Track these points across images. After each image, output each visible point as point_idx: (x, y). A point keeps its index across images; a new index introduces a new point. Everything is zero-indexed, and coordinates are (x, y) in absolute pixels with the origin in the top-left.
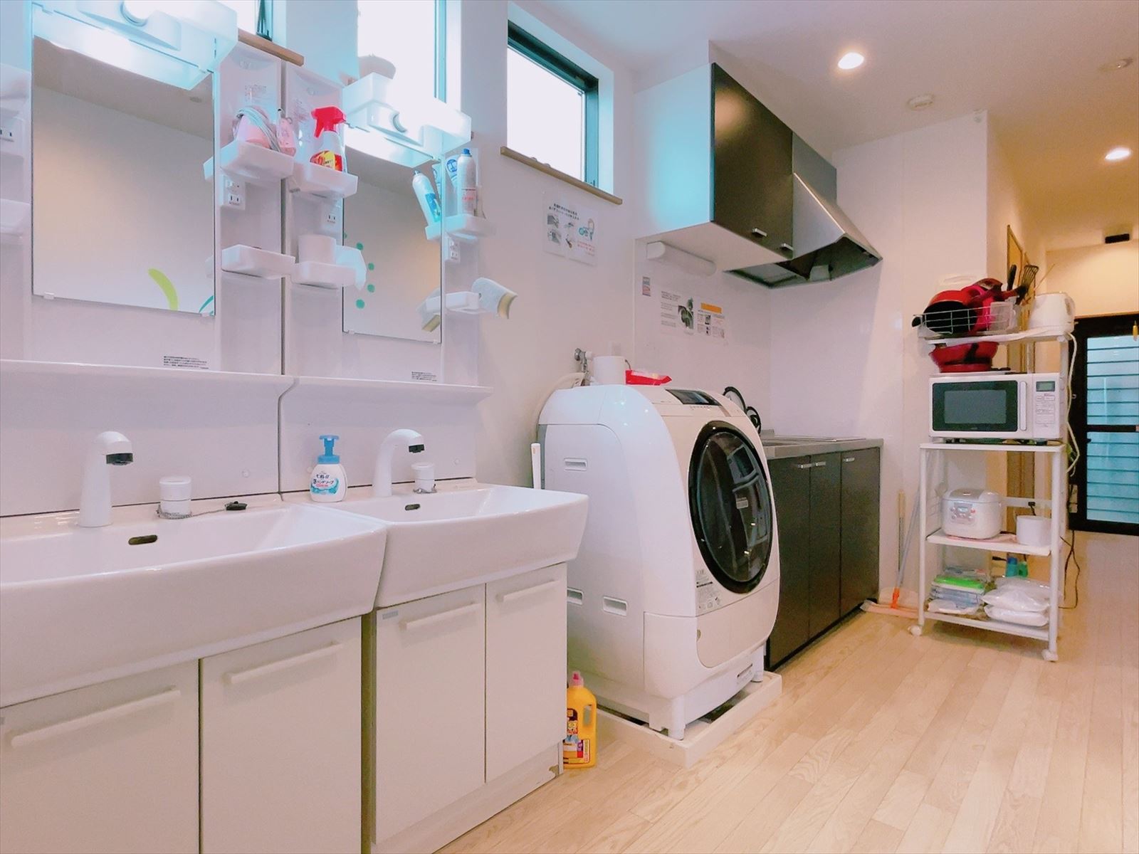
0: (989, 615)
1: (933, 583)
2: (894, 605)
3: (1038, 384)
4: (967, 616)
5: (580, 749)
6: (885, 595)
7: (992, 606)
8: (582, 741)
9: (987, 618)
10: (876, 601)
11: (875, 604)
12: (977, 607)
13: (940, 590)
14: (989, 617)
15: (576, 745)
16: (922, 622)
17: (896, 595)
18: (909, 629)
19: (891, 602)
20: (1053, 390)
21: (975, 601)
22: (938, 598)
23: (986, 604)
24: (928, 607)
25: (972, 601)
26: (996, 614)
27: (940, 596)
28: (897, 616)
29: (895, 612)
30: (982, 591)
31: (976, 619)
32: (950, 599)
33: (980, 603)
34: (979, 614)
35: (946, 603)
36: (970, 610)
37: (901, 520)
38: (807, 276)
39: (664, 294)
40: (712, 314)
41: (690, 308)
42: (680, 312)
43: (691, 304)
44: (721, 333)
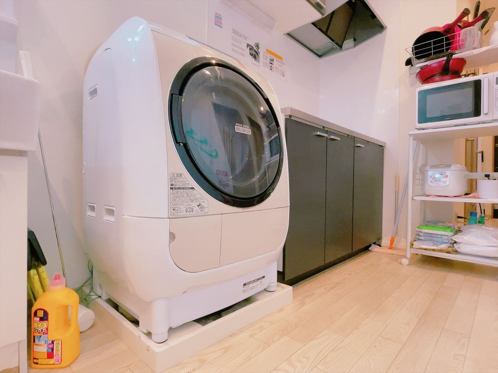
0: (457, 250)
1: (417, 229)
2: (391, 248)
3: (497, 79)
4: (441, 251)
5: (50, 350)
6: (385, 241)
7: (460, 243)
8: (53, 342)
9: (456, 252)
10: (380, 246)
11: (380, 247)
12: (449, 245)
13: (422, 234)
14: (457, 251)
15: (46, 345)
16: (409, 255)
17: (392, 241)
18: (399, 261)
19: (389, 245)
21: (447, 241)
22: (420, 240)
23: (455, 242)
24: (413, 245)
25: (444, 241)
26: (462, 248)
27: (422, 238)
28: (393, 254)
29: (391, 251)
30: (452, 234)
31: (448, 252)
32: (429, 240)
33: (450, 242)
34: (450, 249)
35: (426, 242)
36: (443, 246)
37: (397, 193)
38: (341, 47)
39: (234, 31)
40: (275, 59)
41: (257, 48)
42: (249, 48)
43: (257, 46)
44: (282, 73)
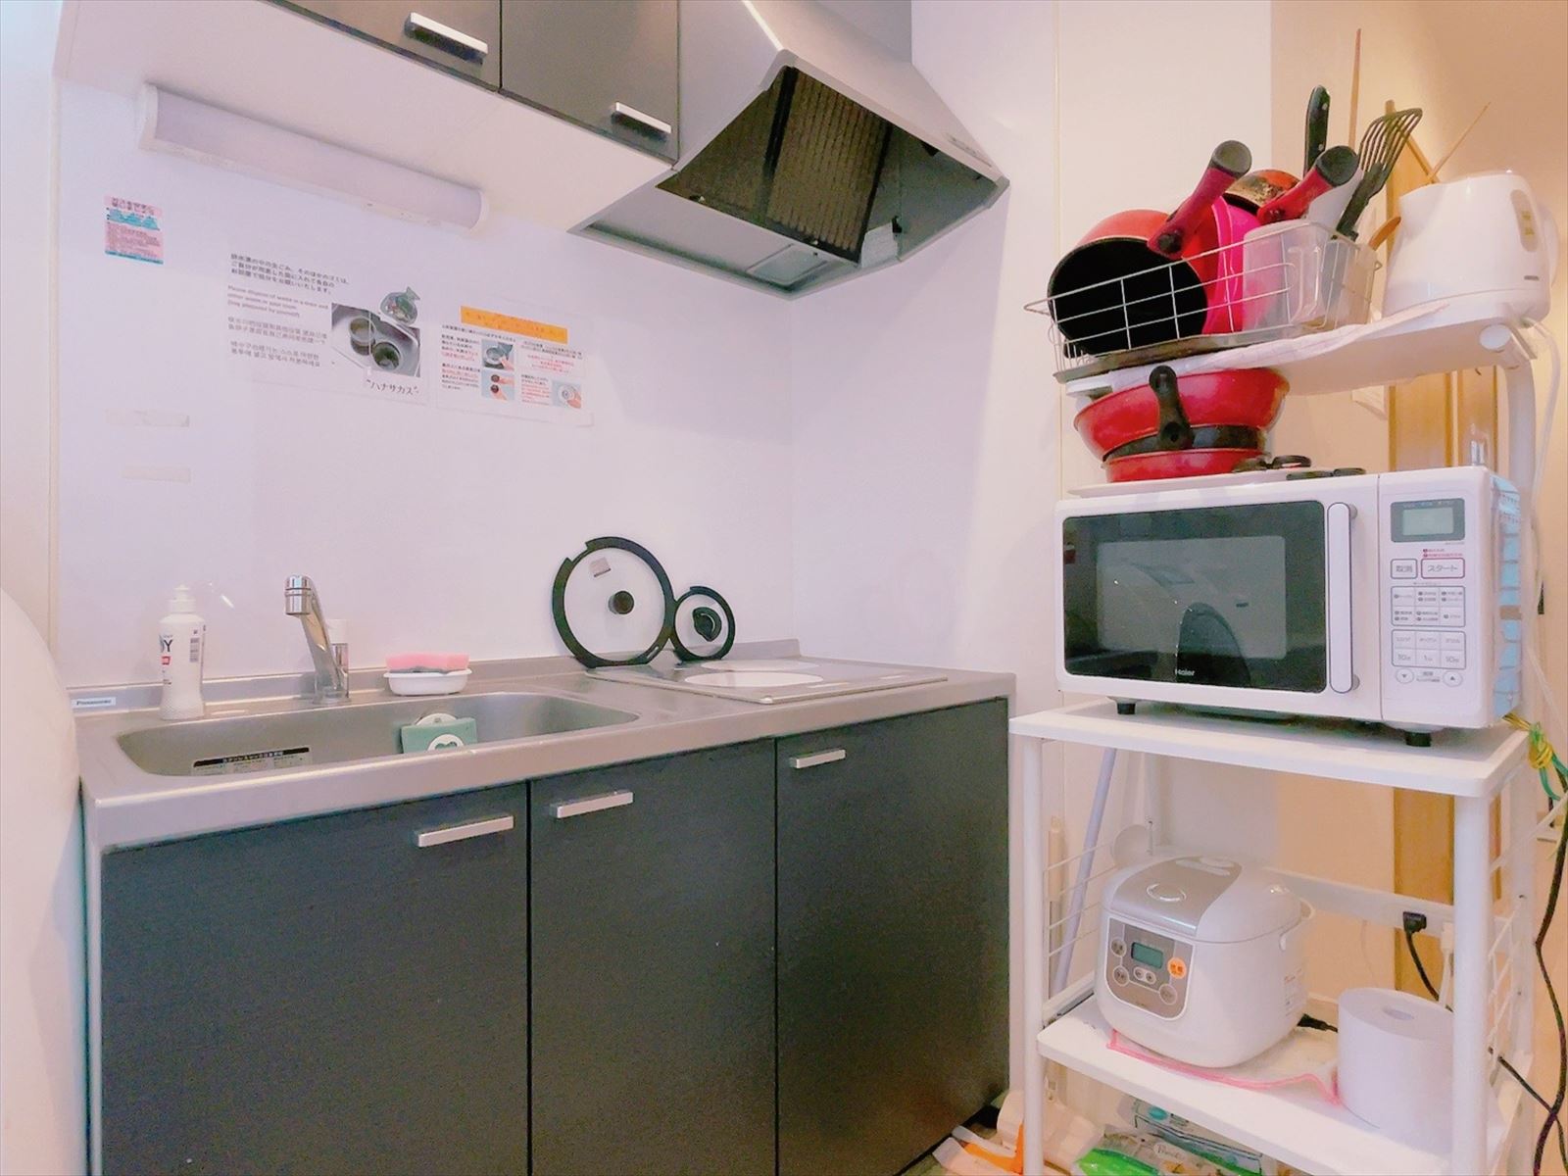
3: (1398, 509)
20: (1458, 533)
38: (854, 256)
39: (244, 265)
40: (518, 341)
41: (401, 315)
42: (345, 324)
43: (403, 304)
44: (565, 394)
